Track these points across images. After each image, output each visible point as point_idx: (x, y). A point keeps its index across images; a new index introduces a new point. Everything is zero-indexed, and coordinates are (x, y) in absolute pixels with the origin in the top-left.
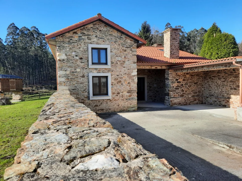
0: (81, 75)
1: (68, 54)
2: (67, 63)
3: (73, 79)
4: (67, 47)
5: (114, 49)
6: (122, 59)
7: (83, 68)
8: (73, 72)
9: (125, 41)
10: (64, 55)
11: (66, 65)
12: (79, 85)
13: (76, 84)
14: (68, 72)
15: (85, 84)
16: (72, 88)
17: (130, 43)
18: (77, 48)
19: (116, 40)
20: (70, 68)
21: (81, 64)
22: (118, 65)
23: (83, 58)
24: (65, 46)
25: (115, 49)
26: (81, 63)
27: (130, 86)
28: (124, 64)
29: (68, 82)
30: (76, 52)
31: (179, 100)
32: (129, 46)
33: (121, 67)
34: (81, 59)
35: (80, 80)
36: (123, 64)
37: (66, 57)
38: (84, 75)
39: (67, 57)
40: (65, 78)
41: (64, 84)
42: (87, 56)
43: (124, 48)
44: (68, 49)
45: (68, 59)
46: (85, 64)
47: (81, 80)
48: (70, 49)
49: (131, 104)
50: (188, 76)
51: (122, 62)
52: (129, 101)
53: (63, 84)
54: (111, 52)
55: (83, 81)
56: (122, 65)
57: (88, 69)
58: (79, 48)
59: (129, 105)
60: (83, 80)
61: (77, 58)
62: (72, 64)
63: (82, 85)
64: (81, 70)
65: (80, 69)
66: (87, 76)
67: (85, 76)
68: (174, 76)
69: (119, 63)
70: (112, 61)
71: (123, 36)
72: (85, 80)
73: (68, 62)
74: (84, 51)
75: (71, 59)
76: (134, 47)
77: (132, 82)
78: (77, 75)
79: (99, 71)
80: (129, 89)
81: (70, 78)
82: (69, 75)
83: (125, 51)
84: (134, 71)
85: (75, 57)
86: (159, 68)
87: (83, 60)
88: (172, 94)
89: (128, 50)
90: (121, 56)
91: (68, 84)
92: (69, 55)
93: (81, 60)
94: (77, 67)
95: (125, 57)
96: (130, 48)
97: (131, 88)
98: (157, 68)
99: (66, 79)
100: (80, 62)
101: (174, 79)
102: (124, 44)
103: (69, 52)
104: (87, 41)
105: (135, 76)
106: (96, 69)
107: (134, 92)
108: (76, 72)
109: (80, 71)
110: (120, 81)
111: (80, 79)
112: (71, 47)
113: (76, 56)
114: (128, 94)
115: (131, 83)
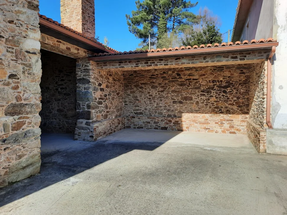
27: (16, 88)
31: (104, 126)
49: (20, 157)
50: (111, 79)
52: (16, 147)
59: (14, 162)
68: (96, 76)
77: (24, 72)
80: (14, 101)
84: (31, 34)
88: (95, 113)
97: (21, 95)
98: (69, 49)
101: (97, 83)
105: (34, 53)
107: (31, 112)
114: (10, 120)
115: (22, 76)
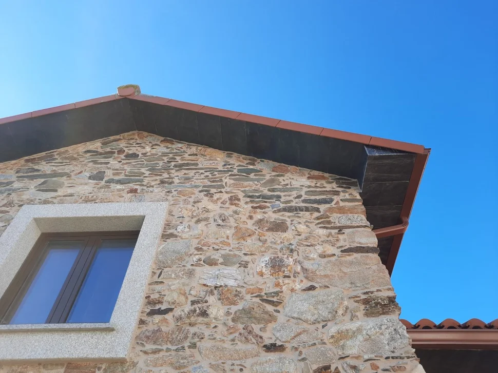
5: (192, 223)
6: (253, 279)
9: (272, 181)
17: (305, 189)
19: (213, 182)
22: (207, 332)
25: (198, 221)
28: (272, 318)
32: (305, 201)
33: (241, 346)
36: (259, 321)
43: (272, 216)
51: (249, 301)
54: (166, 236)
56: (256, 328)
69: (217, 309)
70: (155, 296)
76: (342, 204)
83: (279, 227)
90: (246, 258)
95: (276, 265)
96: (318, 210)
102: (271, 197)
104: (30, 195)
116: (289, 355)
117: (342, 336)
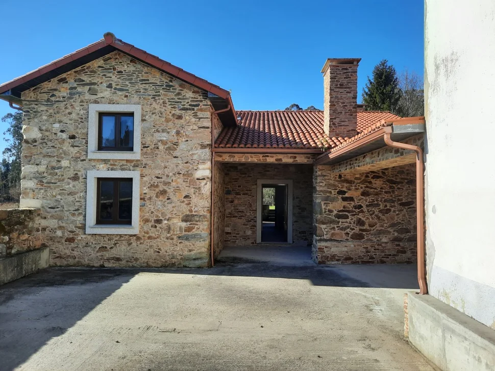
0: (71, 174)
1: (44, 128)
2: (42, 147)
3: (52, 183)
4: (43, 112)
5: (150, 115)
6: (171, 138)
7: (76, 159)
8: (53, 168)
9: (179, 94)
10: (36, 129)
11: (39, 152)
12: (66, 196)
13: (59, 194)
14: (42, 168)
15: (78, 195)
16: (49, 204)
17: (191, 99)
18: (64, 113)
19: (156, 92)
20: (48, 159)
21: (72, 149)
22: (159, 153)
23: (76, 135)
24: (39, 110)
25: (153, 114)
26: (73, 146)
27: (190, 204)
28: (176, 149)
29: (42, 191)
30: (62, 124)
31: (346, 249)
32: (190, 105)
33: (168, 157)
34: (73, 137)
35: (67, 187)
36: (172, 150)
37: (41, 135)
38: (77, 174)
39: (41, 133)
40: (36, 181)
41: (33, 194)
42: (84, 131)
43: (178, 112)
44: (45, 118)
45: (44, 139)
46: (80, 150)
47: (70, 186)
48: (50, 116)
49: (190, 251)
50: (378, 183)
51: (169, 144)
52: (187, 243)
53: (31, 195)
54: (143, 120)
55: (74, 189)
56: (172, 152)
57: (87, 161)
58: (70, 113)
59: (186, 253)
60: (74, 186)
61: (64, 136)
62: (53, 149)
63: (71, 198)
64: (71, 162)
65: (68, 161)
66: (84, 176)
67: (81, 178)
68: (332, 182)
69: (161, 147)
70: (143, 142)
71: (175, 84)
72: (79, 185)
73: (45, 145)
74: (80, 120)
75: (50, 138)
76: (203, 107)
77: (194, 193)
78: (62, 176)
79: (112, 164)
80: (188, 213)
81: (45, 181)
82: (45, 175)
83: (180, 117)
84: (201, 166)
85: (59, 134)
86: (287, 160)
87: (76, 142)
88: (326, 230)
89: (188, 116)
90: (169, 130)
91: (42, 194)
92: (47, 131)
93: (72, 140)
94: (63, 155)
95: (178, 133)
96: (193, 110)
97: (193, 209)
98: (280, 160)
99: (37, 184)
100: (70, 145)
101: (333, 191)
102: (178, 102)
103: (47, 123)
104: (87, 96)
105: (204, 179)
106: (105, 161)
107: (199, 221)
108: (60, 168)
109: (69, 166)
110: (164, 192)
111: (69, 184)
112: (51, 111)
113: (62, 131)
114: (184, 225)
115: (194, 196)
116: (179, 159)
117: (193, 154)
